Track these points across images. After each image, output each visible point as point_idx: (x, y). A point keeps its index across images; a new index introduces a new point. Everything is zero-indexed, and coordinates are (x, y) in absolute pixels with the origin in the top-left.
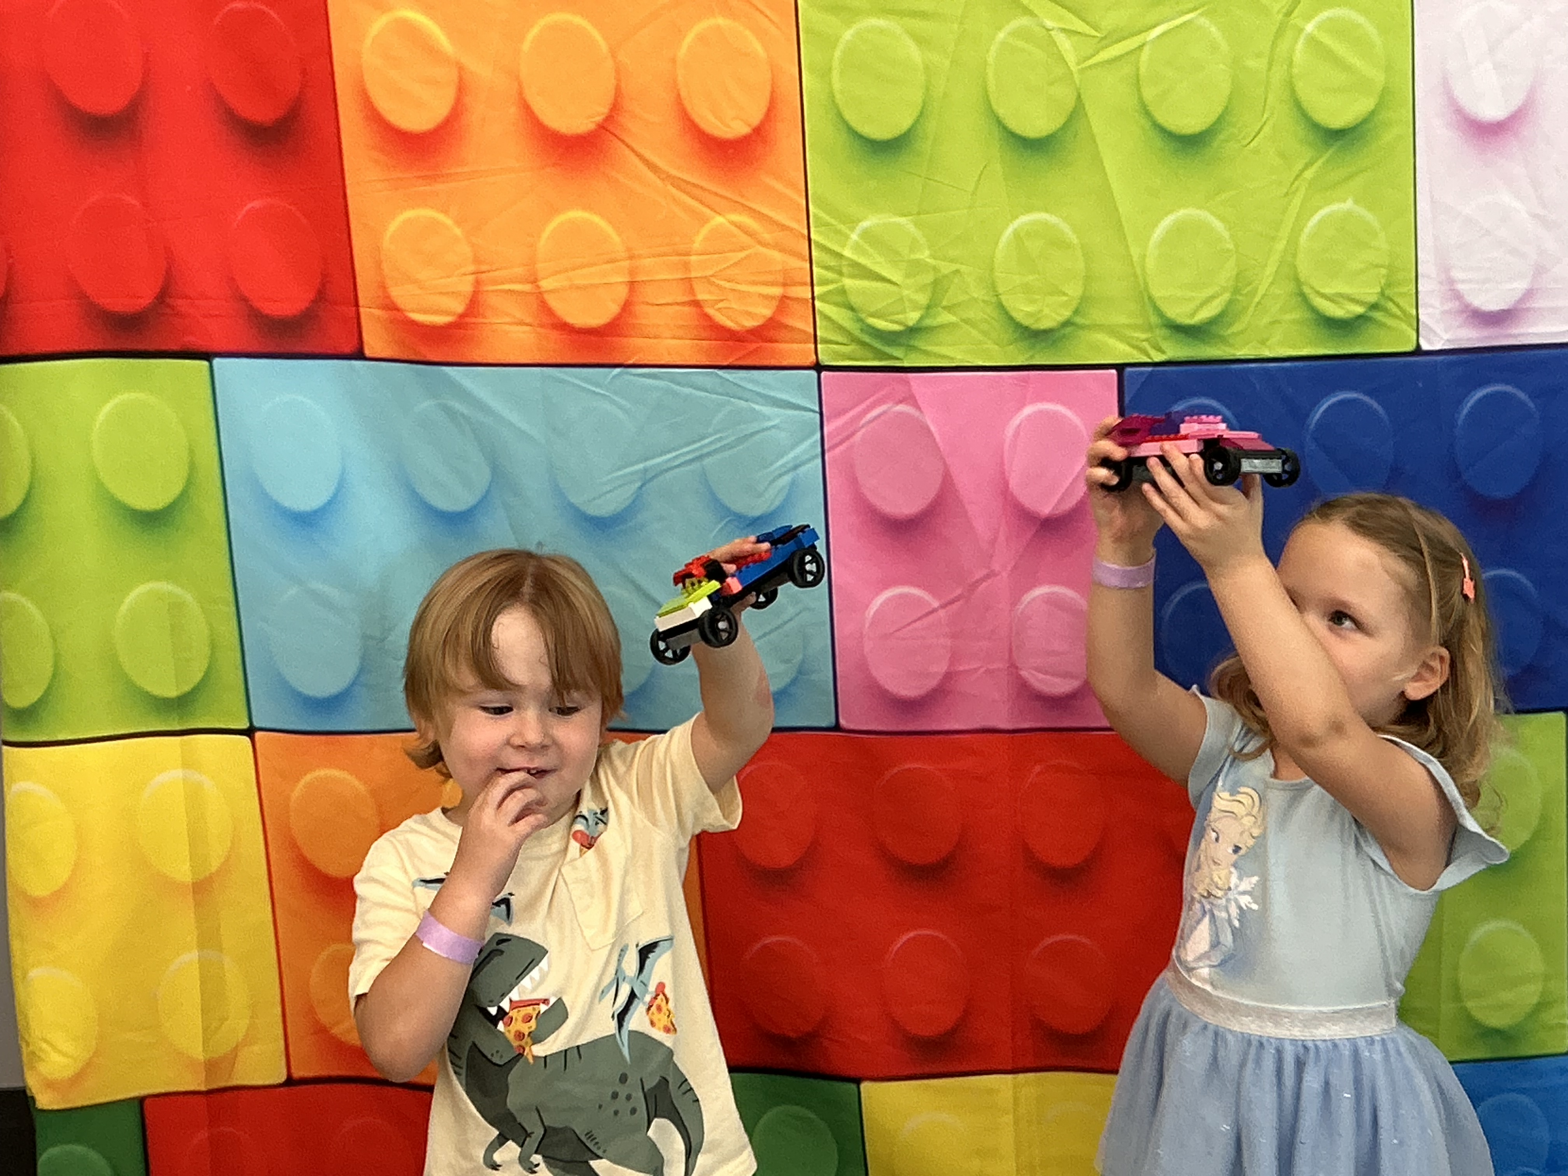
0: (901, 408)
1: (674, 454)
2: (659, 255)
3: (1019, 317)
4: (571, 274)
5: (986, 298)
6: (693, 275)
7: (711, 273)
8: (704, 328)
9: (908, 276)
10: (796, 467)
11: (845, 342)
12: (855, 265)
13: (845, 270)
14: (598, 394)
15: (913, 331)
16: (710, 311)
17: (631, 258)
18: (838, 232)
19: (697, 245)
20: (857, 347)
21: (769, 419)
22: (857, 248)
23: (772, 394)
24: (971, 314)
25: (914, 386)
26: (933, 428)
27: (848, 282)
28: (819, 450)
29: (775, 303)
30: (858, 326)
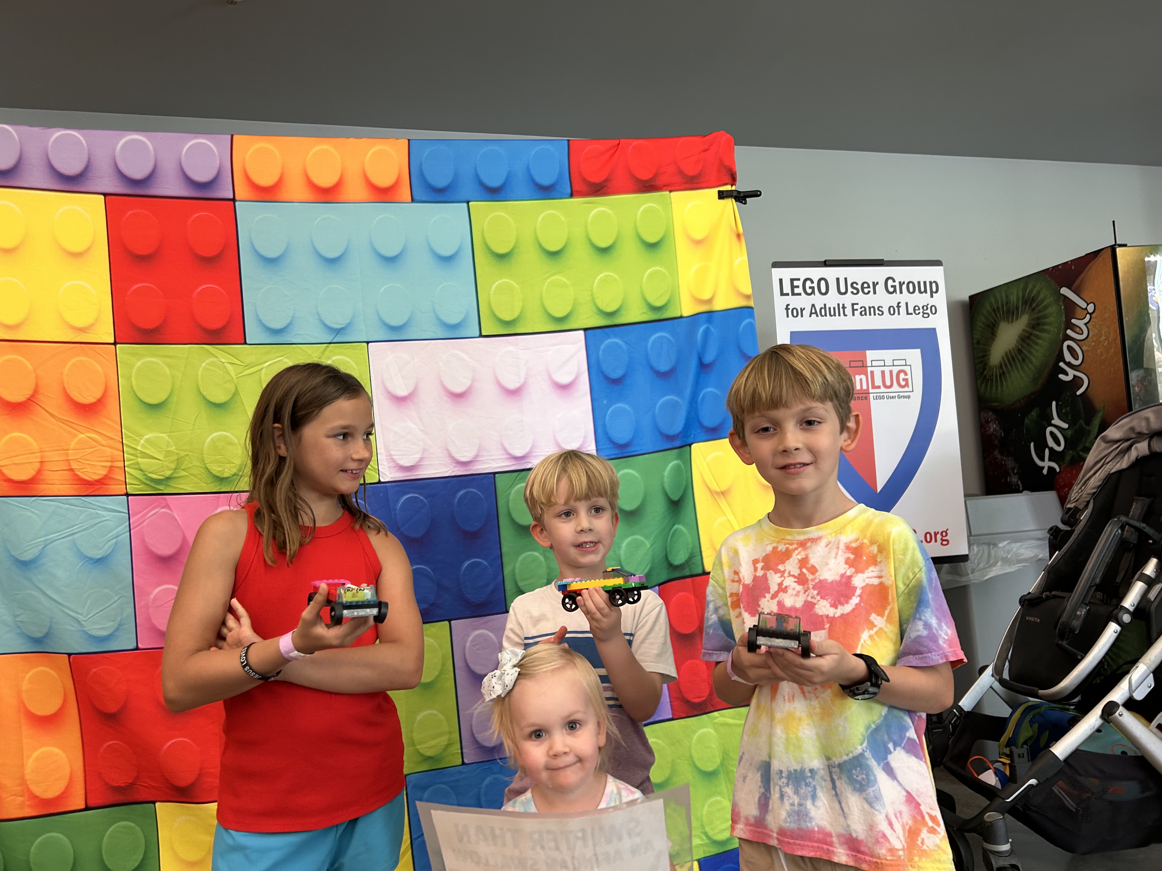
0: (164, 510)
1: (61, 533)
2: (54, 451)
3: (214, 472)
4: (13, 458)
5: (200, 465)
6: (70, 458)
7: (79, 457)
8: (75, 480)
9: (165, 457)
10: (117, 537)
11: (139, 484)
12: (142, 452)
13: (139, 455)
14: (26, 509)
15: (168, 479)
16: (78, 473)
17: (41, 452)
18: (136, 440)
19: (72, 446)
20: (144, 486)
21: (104, 517)
22: (143, 446)
23: (106, 506)
24: (194, 471)
25: (169, 501)
26: (177, 518)
27: (139, 460)
28: (128, 529)
29: (108, 469)
30: (144, 477)
